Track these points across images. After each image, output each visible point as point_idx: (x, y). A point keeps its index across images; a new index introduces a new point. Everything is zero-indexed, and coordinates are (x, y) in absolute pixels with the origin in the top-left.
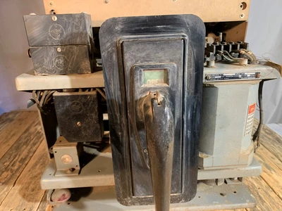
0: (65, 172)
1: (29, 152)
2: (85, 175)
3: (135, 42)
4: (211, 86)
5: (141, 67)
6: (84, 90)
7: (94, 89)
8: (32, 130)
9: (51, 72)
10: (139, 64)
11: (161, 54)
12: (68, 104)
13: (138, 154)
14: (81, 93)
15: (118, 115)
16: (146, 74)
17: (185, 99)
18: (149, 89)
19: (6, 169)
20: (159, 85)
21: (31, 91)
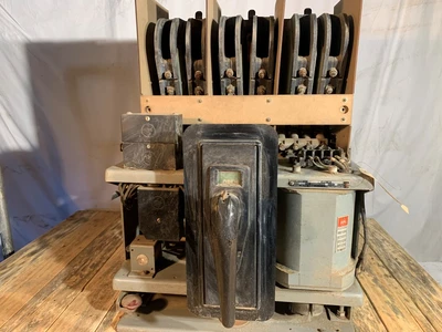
0: (139, 274)
1: (102, 258)
2: (159, 279)
3: (214, 146)
4: (295, 193)
5: (217, 167)
6: (167, 186)
7: (177, 186)
8: (108, 233)
9: (139, 167)
10: (215, 164)
11: (235, 157)
12: (150, 199)
13: (211, 255)
14: (164, 189)
15: (194, 212)
16: (222, 174)
17: (260, 202)
18: (223, 189)
19: (76, 273)
20: (234, 185)
21: (117, 184)
